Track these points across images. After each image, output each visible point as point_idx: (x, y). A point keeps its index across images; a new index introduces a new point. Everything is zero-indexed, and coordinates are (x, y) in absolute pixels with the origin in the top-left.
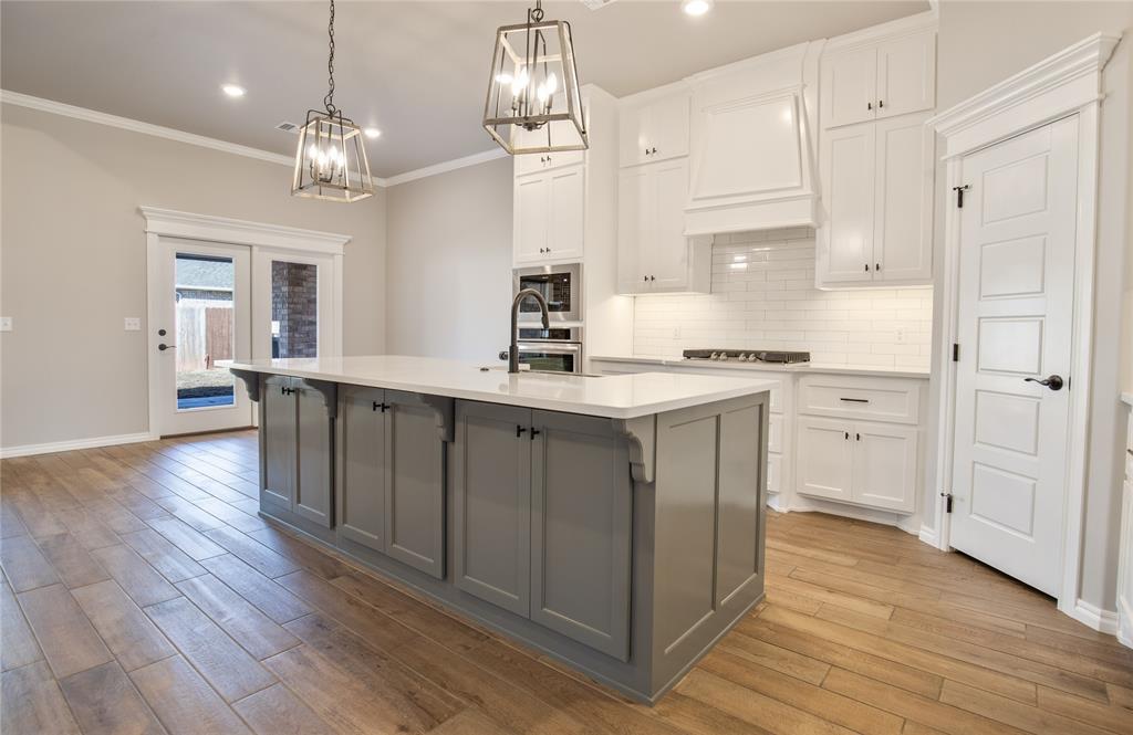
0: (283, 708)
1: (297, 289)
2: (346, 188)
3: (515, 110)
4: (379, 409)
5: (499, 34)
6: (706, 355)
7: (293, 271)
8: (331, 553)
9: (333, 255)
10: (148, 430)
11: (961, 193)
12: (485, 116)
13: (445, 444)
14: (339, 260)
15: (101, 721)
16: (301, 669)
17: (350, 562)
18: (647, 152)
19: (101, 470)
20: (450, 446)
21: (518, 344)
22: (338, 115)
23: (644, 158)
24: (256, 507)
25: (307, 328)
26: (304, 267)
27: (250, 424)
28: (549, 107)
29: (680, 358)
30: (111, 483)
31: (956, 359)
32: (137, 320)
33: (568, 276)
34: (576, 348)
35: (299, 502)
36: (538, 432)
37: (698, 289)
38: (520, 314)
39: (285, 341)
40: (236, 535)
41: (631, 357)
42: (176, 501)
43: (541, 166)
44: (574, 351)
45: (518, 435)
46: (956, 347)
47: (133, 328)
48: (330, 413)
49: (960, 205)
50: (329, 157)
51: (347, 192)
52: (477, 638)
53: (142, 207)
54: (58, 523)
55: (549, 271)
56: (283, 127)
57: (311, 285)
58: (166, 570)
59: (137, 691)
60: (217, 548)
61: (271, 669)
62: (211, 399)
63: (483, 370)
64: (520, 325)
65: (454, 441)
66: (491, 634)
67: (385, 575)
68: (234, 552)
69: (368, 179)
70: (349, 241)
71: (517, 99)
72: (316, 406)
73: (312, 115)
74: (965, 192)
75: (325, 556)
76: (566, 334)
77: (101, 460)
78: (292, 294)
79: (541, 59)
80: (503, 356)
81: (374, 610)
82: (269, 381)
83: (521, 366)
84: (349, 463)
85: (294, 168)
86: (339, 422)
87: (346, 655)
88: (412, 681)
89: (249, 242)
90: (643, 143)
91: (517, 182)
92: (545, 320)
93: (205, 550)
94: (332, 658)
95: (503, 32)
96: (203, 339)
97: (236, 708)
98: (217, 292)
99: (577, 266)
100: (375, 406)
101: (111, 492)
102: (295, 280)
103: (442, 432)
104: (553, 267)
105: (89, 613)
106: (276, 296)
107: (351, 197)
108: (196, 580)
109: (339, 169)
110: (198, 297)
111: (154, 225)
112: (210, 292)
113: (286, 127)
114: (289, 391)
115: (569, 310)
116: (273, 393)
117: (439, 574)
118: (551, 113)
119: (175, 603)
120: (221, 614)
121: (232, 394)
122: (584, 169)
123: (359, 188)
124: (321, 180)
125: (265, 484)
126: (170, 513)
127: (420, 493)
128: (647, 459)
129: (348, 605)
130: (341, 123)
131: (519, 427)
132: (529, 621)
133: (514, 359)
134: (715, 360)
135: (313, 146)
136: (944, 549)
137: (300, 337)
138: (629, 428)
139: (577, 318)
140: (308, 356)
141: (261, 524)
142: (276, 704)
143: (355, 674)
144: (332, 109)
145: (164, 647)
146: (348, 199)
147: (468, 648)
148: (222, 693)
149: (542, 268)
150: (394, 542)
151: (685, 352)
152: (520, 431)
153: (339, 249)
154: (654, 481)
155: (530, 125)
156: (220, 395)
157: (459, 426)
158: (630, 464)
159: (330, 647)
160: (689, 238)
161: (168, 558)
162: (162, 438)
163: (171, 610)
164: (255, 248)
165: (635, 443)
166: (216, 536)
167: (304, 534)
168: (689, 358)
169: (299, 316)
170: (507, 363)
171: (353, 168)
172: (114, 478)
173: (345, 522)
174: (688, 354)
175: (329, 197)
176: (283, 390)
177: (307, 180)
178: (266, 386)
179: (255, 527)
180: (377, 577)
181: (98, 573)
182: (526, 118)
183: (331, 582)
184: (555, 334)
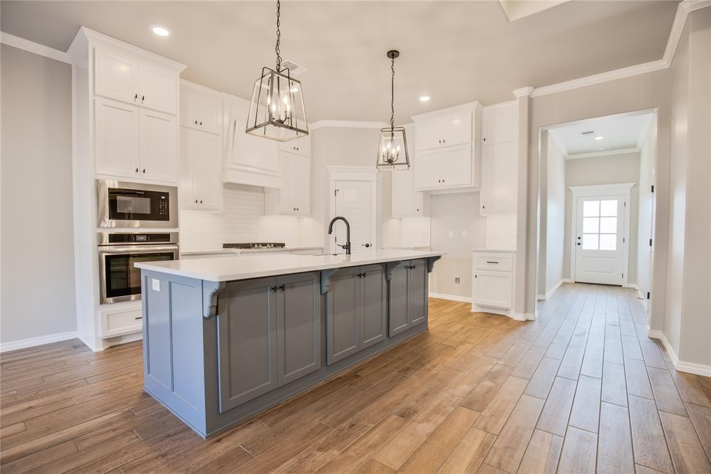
18: (196, 122)
23: (193, 125)
29: (221, 249)
33: (168, 193)
44: (175, 249)
49: (336, 195)
74: (337, 192)
91: (97, 100)
99: (175, 189)
115: (168, 220)
139: (178, 227)
151: (224, 245)
184: (152, 238)
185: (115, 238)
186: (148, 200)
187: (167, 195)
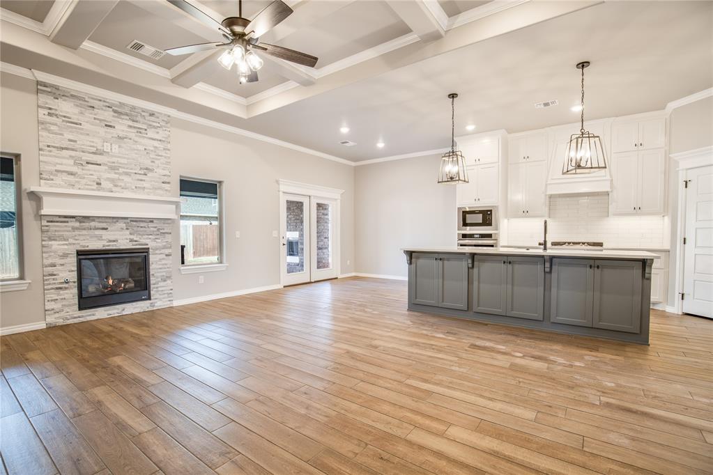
8: (468, 319)
9: (336, 200)
10: (280, 283)
11: (686, 182)
17: (482, 321)
18: (524, 158)
20: (548, 274)
23: (522, 160)
27: (309, 281)
29: (537, 245)
31: (685, 243)
32: (276, 232)
35: (443, 302)
43: (474, 163)
44: (494, 243)
46: (685, 239)
47: (275, 236)
49: (686, 187)
53: (279, 179)
65: (551, 272)
67: (504, 324)
70: (343, 193)
74: (688, 183)
76: (490, 236)
84: (481, 285)
86: (476, 269)
89: (310, 195)
90: (522, 154)
99: (494, 207)
100: (504, 262)
103: (548, 270)
111: (282, 188)
114: (440, 259)
115: (491, 226)
117: (541, 319)
122: (499, 165)
125: (415, 297)
131: (591, 265)
134: (568, 246)
136: (680, 313)
139: (497, 229)
150: (512, 311)
152: (591, 267)
153: (338, 196)
157: (554, 267)
162: (284, 287)
164: (312, 198)
173: (478, 306)
176: (437, 259)
178: (418, 258)
180: (501, 324)
184: (483, 236)
185: (464, 236)
186: (481, 215)
187: (491, 211)
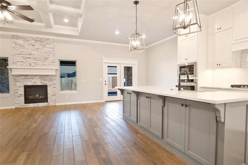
0: (129, 159)
1: (128, 72)
2: (140, 49)
3: (180, 25)
4: (147, 98)
5: (176, 7)
6: (239, 86)
7: (128, 68)
8: (137, 128)
9: (135, 64)
10: (103, 100)
12: (173, 28)
13: (163, 107)
14: (137, 65)
15: (98, 153)
16: (132, 152)
17: (141, 131)
18: (218, 29)
19: (96, 107)
20: (164, 107)
21: (181, 83)
22: (138, 34)
23: (217, 31)
24: (122, 117)
25: (130, 80)
26: (130, 67)
27: (120, 100)
28: (190, 22)
30: (98, 109)
32: (101, 79)
33: (193, 65)
34: (195, 84)
35: (130, 116)
36: (187, 106)
37: (236, 66)
38: (181, 76)
39: (126, 83)
40: (119, 122)
41: (212, 87)
42: (108, 114)
43: (185, 38)
44: (195, 85)
45: (182, 106)
47: (101, 81)
48: (137, 98)
50: (136, 43)
51: (140, 50)
52: (170, 154)
53: (102, 58)
54: (91, 116)
55: (187, 65)
56: (126, 38)
57: (131, 71)
58: (107, 127)
59: (104, 149)
60: (116, 124)
61: (126, 150)
62: (113, 94)
63: (171, 89)
64: (181, 78)
65: (165, 106)
66: (174, 154)
67: (149, 135)
68: (118, 125)
69: (144, 47)
70: (139, 61)
71: (181, 22)
72: (134, 96)
73: (133, 35)
75: (135, 129)
76: (192, 81)
77: (96, 105)
78: (127, 73)
79: (187, 10)
80: (177, 86)
81: (146, 143)
82: (125, 91)
83: (182, 89)
84: (141, 110)
85: (129, 47)
86: (139, 100)
87: (141, 151)
88: (155, 161)
89: (120, 63)
90: (217, 26)
91: (178, 43)
92: (188, 77)
93: (113, 124)
94: (138, 151)
95: (177, 6)
96: (111, 83)
97: (120, 157)
98: (114, 73)
99: (196, 63)
100: (146, 97)
101: (98, 111)
102: (128, 70)
103: (162, 104)
104: (188, 64)
105: (96, 133)
106: (124, 74)
107: (141, 51)
108: (112, 130)
109: (138, 46)
110: (110, 74)
111: (104, 61)
112: (112, 73)
113: (127, 38)
114: (129, 93)
115: (193, 74)
116: (125, 93)
117: (161, 137)
118: (191, 24)
119: (109, 133)
120: (117, 137)
121: (117, 93)
122: (198, 37)
123: (143, 49)
124: (135, 48)
125: (124, 112)
126: (107, 116)
127: (157, 118)
128: (222, 115)
129: (141, 140)
130: (139, 35)
131: (182, 104)
132: (184, 153)
133: (179, 87)
134: (243, 88)
135: (133, 41)
137: (129, 82)
138: (216, 106)
139: (196, 76)
140: (131, 86)
141: (123, 120)
142: (127, 158)
143: (143, 156)
144: (136, 32)
145: (108, 142)
146: (140, 52)
147: (168, 156)
148: (118, 153)
149: (185, 64)
150: (150, 128)
151: (231, 85)
152: (182, 105)
153: (137, 63)
154: (224, 122)
155: (185, 28)
156: (114, 94)
157: (166, 103)
158: (216, 117)
159: (137, 149)
160: (233, 52)
161: (107, 125)
162: (105, 101)
163: (108, 135)
164: (121, 64)
165: (218, 111)
166: (115, 122)
167: (131, 124)
168: (233, 87)
169: (129, 78)
170: (177, 88)
171: (141, 45)
172: (98, 108)
173: (140, 122)
174: (232, 86)
175: (136, 52)
176: (128, 93)
177: (132, 49)
178: (124, 92)
179: (122, 121)
180: (146, 135)
181: (97, 126)
182: (184, 26)
183: (137, 134)
184: (189, 81)
186: (188, 68)
